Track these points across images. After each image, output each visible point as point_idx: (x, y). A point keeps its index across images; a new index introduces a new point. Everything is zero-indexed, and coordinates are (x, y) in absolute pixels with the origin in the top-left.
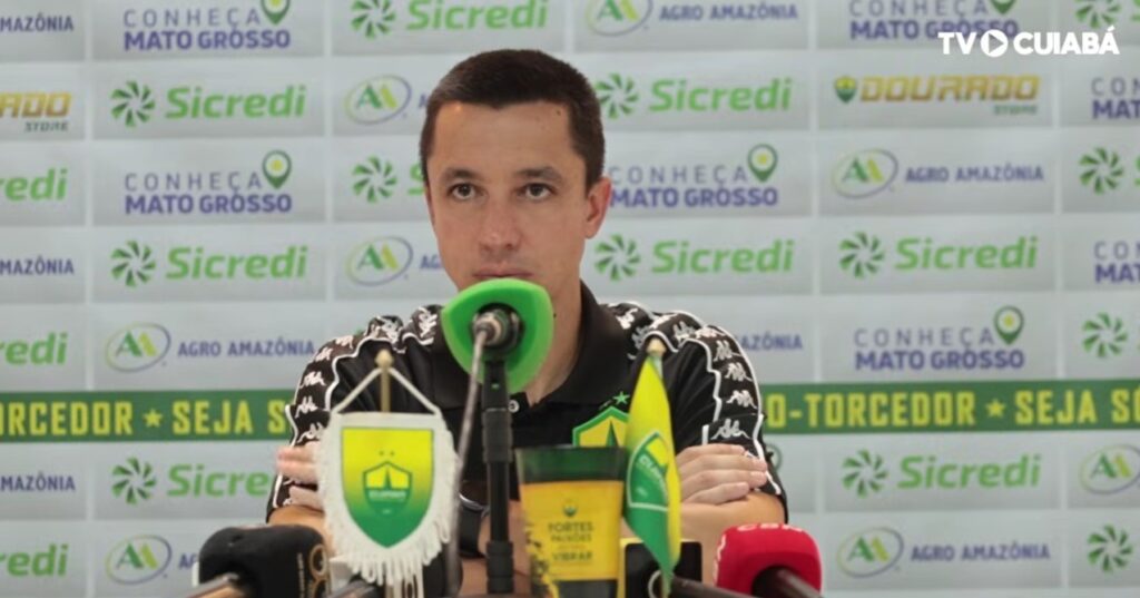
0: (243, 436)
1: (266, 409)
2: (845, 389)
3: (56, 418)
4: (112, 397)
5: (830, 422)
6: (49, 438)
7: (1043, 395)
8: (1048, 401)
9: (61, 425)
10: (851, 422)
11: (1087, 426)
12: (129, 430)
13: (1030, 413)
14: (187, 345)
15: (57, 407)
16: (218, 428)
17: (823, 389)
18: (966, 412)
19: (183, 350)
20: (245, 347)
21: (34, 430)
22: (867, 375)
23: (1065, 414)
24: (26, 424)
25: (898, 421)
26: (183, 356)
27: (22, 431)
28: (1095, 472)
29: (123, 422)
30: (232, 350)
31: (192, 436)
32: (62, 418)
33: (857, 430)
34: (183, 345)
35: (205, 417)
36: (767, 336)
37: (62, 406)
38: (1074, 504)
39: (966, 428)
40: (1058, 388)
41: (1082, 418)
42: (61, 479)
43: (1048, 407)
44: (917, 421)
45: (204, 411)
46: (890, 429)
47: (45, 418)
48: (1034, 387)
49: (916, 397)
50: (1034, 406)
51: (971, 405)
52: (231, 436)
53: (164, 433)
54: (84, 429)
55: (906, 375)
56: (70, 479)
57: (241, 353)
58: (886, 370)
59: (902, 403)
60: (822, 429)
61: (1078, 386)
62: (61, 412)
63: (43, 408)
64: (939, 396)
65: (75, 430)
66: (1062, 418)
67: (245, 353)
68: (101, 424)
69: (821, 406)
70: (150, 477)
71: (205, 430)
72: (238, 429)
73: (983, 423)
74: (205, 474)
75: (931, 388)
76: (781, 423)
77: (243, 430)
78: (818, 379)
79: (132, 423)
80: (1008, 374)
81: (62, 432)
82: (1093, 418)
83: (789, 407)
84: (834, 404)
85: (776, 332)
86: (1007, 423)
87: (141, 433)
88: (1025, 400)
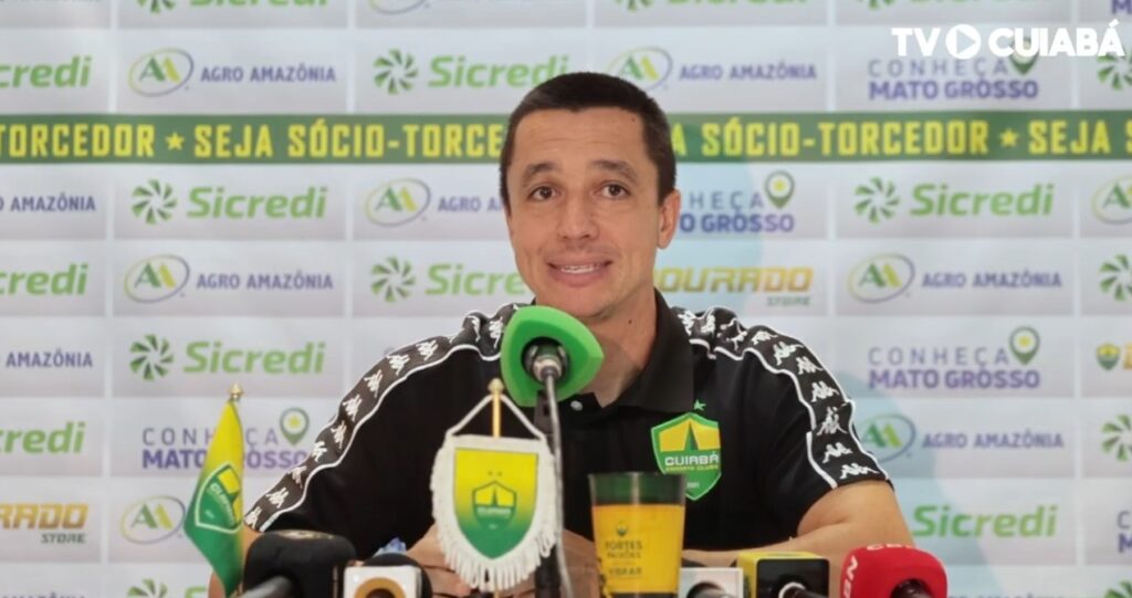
0: (264, 160)
1: (286, 133)
2: (859, 118)
3: (79, 140)
4: (134, 121)
5: (843, 150)
6: (71, 159)
7: (1057, 125)
8: (1062, 130)
9: (83, 146)
10: (865, 151)
11: (1101, 156)
12: (150, 153)
13: (1043, 142)
14: (210, 70)
15: (79, 128)
16: (239, 152)
17: (838, 118)
18: (979, 141)
19: (206, 75)
20: (267, 73)
21: (56, 151)
22: (881, 104)
23: (1079, 144)
24: (49, 145)
25: (911, 149)
26: (206, 82)
27: (44, 152)
28: (1108, 201)
29: (145, 144)
30: (255, 75)
31: (213, 159)
32: (84, 140)
33: (870, 158)
34: (206, 71)
35: (227, 141)
36: (782, 66)
37: (84, 127)
38: (1087, 233)
39: (979, 157)
40: (1072, 118)
41: (1095, 148)
42: (83, 199)
43: (1062, 137)
44: (930, 149)
45: (226, 134)
46: (902, 156)
47: (67, 140)
48: (1049, 117)
49: (929, 126)
50: (1048, 136)
51: (984, 134)
52: (252, 160)
53: (186, 156)
54: (105, 151)
55: (920, 104)
56: (91, 200)
57: (263, 78)
58: (900, 100)
59: (915, 131)
60: (835, 157)
61: (1092, 117)
62: (83, 134)
63: (65, 130)
64: (952, 126)
65: (96, 152)
66: (1075, 148)
67: (267, 79)
68: (123, 146)
69: (834, 135)
70: (170, 199)
71: (227, 154)
72: (258, 153)
73: (995, 152)
74: (225, 197)
75: (944, 117)
76: (794, 151)
77: (264, 154)
78: (831, 108)
79: (154, 146)
80: (1022, 104)
81: (84, 153)
82: (1107, 148)
83: (803, 136)
84: (847, 133)
85: (791, 61)
86: (1021, 153)
87: (162, 155)
88: (1038, 130)
